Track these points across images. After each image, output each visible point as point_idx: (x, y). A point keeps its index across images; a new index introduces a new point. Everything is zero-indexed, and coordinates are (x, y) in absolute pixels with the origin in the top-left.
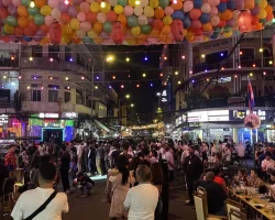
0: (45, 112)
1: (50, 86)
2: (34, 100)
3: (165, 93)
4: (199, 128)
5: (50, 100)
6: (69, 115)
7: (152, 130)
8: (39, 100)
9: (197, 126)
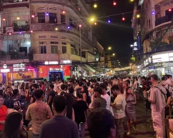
0: (49, 61)
1: (52, 43)
2: (42, 53)
3: (135, 44)
4: (162, 66)
5: (52, 52)
6: (65, 62)
7: (128, 71)
8: (45, 52)
9: (161, 65)
